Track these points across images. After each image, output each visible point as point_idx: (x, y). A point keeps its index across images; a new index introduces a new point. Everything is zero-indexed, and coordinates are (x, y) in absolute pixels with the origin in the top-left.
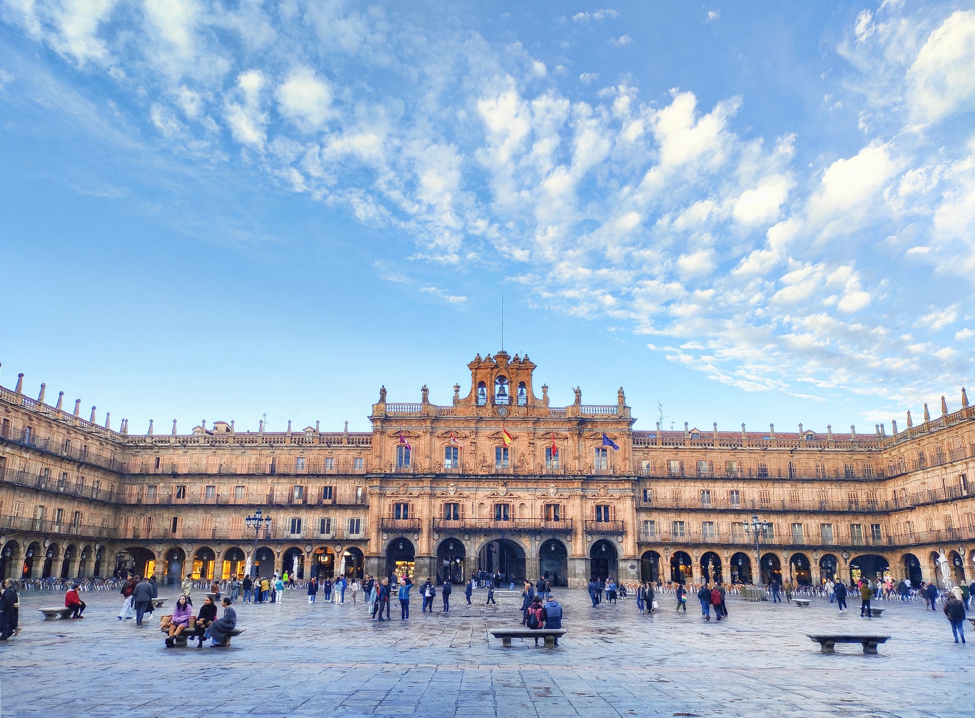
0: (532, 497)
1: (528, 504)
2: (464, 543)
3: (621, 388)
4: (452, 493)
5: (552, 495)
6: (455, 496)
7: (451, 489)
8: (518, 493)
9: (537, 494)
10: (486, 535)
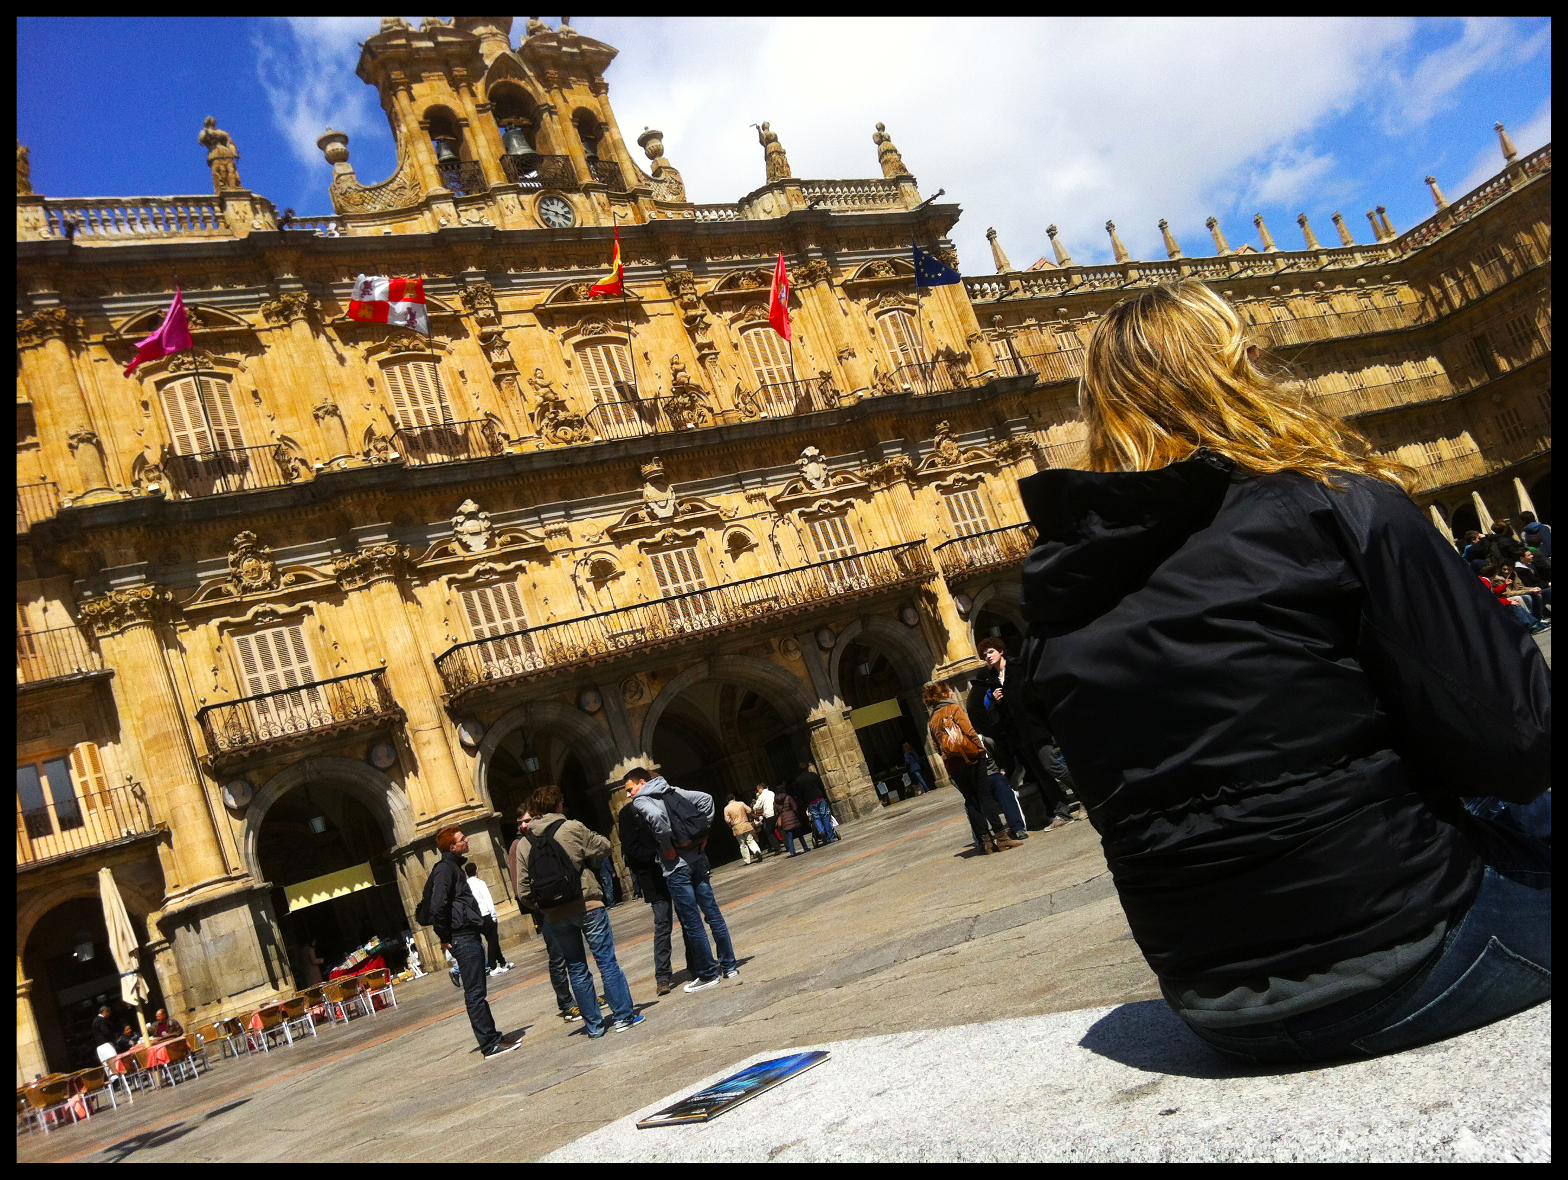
0: (760, 506)
1: (757, 530)
2: (585, 727)
3: (881, 128)
4: (478, 545)
5: (818, 485)
6: (496, 550)
7: (471, 525)
8: (712, 500)
9: (771, 492)
10: (653, 676)
